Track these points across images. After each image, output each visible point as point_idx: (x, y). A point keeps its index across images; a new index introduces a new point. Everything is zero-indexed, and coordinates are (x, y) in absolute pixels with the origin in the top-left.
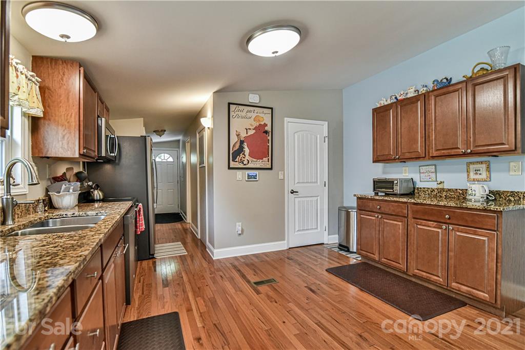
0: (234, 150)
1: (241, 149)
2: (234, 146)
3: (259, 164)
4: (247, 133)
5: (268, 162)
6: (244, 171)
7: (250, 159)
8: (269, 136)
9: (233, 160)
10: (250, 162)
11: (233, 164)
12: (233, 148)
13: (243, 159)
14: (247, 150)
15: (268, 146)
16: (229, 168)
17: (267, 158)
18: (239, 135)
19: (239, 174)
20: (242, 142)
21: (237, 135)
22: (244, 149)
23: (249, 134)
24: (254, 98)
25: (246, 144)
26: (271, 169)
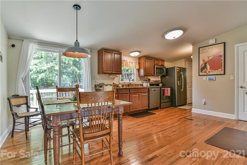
0: (202, 67)
1: (205, 67)
2: (202, 66)
3: (216, 72)
4: (208, 59)
5: (222, 71)
6: (207, 76)
7: (210, 70)
8: (222, 57)
9: (201, 72)
10: (210, 72)
11: (201, 74)
12: (201, 67)
13: (206, 71)
14: (208, 67)
15: (222, 63)
16: (199, 75)
17: (221, 69)
18: (204, 60)
19: (204, 78)
20: (206, 63)
21: (203, 61)
22: (207, 66)
23: (209, 59)
24: (212, 41)
25: (208, 64)
26: (224, 74)
